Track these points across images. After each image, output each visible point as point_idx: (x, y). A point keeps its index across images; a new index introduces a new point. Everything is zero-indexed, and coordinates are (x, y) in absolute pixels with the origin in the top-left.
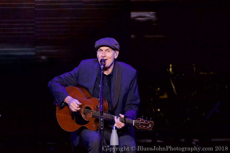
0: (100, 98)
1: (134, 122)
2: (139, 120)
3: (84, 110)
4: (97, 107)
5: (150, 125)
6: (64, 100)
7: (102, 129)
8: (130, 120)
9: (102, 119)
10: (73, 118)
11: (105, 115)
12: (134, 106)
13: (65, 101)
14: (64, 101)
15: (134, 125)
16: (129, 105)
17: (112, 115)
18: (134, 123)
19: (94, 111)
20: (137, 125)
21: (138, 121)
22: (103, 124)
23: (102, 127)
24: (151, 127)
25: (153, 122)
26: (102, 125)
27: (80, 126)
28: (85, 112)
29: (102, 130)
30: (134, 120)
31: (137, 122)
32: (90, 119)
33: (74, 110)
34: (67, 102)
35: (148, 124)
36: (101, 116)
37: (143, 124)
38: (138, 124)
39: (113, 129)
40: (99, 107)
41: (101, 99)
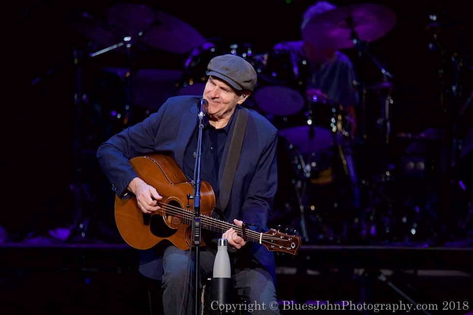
0: (195, 178)
1: (261, 237)
2: (271, 232)
3: (167, 206)
4: (188, 198)
5: (293, 245)
6: (128, 186)
8: (254, 232)
11: (206, 219)
12: (263, 202)
13: (130, 189)
14: (128, 189)
15: (260, 243)
16: (253, 198)
17: (219, 221)
18: (261, 239)
19: (186, 210)
20: (267, 244)
21: (268, 236)
23: (197, 239)
25: (298, 239)
26: (198, 236)
27: (160, 239)
28: (168, 212)
29: (197, 245)
30: (262, 234)
31: (268, 238)
32: (178, 226)
33: (145, 211)
34: (134, 191)
35: (290, 243)
36: (196, 216)
37: (279, 242)
38: (270, 240)
39: (220, 245)
40: (192, 199)
41: (198, 182)
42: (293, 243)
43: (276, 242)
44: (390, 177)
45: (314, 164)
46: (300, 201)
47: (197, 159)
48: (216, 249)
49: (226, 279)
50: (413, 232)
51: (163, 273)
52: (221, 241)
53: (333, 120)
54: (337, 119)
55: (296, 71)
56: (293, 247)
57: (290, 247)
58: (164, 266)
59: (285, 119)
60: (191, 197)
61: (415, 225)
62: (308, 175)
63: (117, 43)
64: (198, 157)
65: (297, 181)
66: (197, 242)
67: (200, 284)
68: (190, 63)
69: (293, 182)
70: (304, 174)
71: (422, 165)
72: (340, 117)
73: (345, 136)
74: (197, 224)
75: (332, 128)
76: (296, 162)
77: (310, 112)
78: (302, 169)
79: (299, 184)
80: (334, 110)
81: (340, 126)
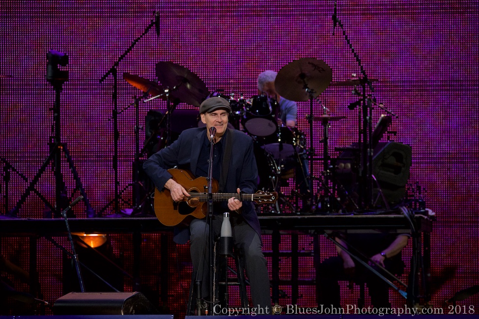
0: (209, 176)
2: (259, 193)
5: (274, 197)
6: (165, 185)
7: (211, 215)
9: (211, 204)
10: (175, 209)
11: (215, 195)
13: (166, 187)
18: (252, 198)
19: (202, 193)
20: (257, 200)
23: (211, 213)
24: (274, 200)
25: (276, 193)
27: (185, 216)
31: (257, 196)
35: (271, 196)
43: (262, 197)
44: (330, 173)
45: (283, 166)
49: (229, 238)
54: (296, 138)
55: (270, 108)
57: (272, 199)
59: (264, 138)
60: (206, 187)
62: (279, 173)
63: (160, 94)
65: (272, 177)
67: (213, 241)
71: (349, 165)
73: (301, 148)
75: (293, 143)
76: (272, 165)
77: (280, 134)
78: (275, 169)
81: (298, 142)
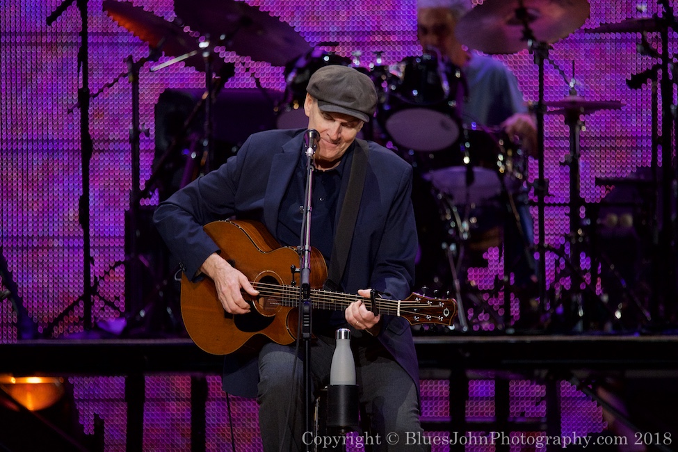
0: (302, 243)
1: (399, 306)
2: (413, 298)
3: (258, 285)
4: (293, 271)
5: (446, 312)
11: (316, 294)
12: (400, 268)
15: (399, 315)
17: (336, 293)
19: (287, 286)
20: (408, 315)
21: (409, 304)
22: (309, 320)
23: (306, 329)
24: (449, 317)
26: (308, 325)
29: (307, 339)
35: (441, 309)
36: (305, 297)
37: (426, 311)
38: (411, 309)
39: (340, 337)
40: (299, 272)
41: (306, 249)
42: (447, 309)
43: (421, 310)
44: (584, 237)
45: (473, 220)
46: (455, 274)
47: (304, 215)
48: (335, 344)
49: (348, 387)
50: (618, 315)
51: (259, 381)
52: (340, 333)
53: (501, 158)
54: (505, 156)
55: (446, 86)
56: (446, 315)
57: (442, 315)
58: (260, 371)
59: (431, 156)
60: (297, 270)
61: (620, 306)
62: (465, 236)
63: (188, 52)
64: (307, 213)
65: (449, 245)
66: (307, 335)
67: (312, 395)
68: (294, 79)
69: (444, 246)
70: (460, 236)
71: (629, 219)
72: (510, 153)
73: (517, 179)
74: (306, 308)
75: (499, 168)
76: (449, 217)
77: (468, 145)
78: (456, 228)
79: (453, 247)
80: (501, 143)
81: (509, 165)
